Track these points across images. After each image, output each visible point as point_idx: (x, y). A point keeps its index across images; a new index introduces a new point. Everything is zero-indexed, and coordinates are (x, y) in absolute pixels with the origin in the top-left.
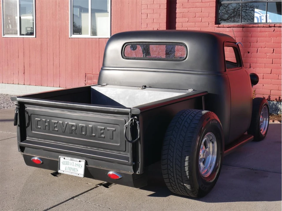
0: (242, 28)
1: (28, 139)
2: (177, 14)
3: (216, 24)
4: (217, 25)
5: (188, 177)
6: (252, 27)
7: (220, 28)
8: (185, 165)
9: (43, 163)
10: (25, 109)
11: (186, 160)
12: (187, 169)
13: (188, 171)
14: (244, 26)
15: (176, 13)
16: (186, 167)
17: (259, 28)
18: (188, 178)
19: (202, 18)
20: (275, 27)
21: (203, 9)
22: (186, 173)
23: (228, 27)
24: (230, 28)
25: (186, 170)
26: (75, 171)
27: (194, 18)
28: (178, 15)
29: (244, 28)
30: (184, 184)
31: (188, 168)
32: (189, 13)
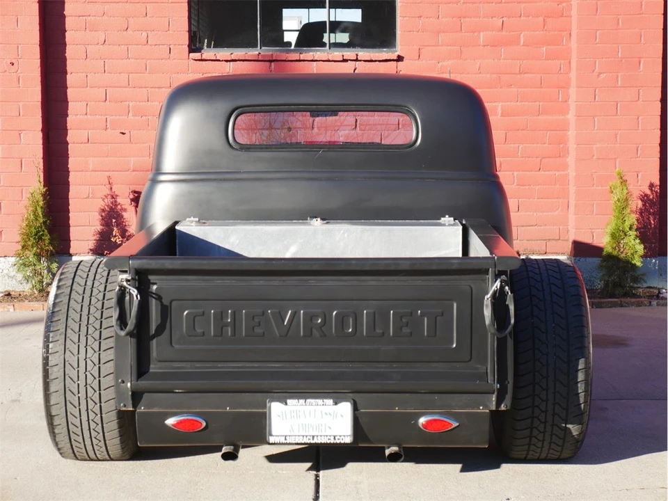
0: (268, 64)
1: (154, 368)
2: (67, 20)
3: (191, 50)
4: (197, 55)
5: (582, 405)
6: (297, 61)
7: (204, 62)
8: (579, 380)
9: (206, 427)
10: (149, 288)
11: (580, 368)
12: (581, 388)
13: (583, 394)
14: (274, 58)
15: (64, 17)
16: (579, 385)
17: (315, 63)
18: (582, 408)
19: (149, 32)
20: (357, 60)
21: (149, 6)
22: (579, 397)
23: (227, 61)
24: (234, 63)
25: (580, 391)
26: (323, 430)
27: (125, 32)
28: (69, 23)
29: (273, 63)
30: (567, 426)
31: (583, 385)
32: (106, 17)
